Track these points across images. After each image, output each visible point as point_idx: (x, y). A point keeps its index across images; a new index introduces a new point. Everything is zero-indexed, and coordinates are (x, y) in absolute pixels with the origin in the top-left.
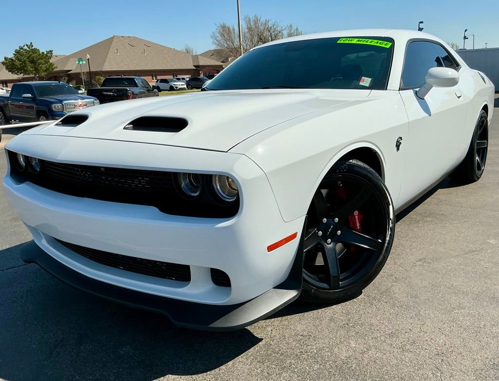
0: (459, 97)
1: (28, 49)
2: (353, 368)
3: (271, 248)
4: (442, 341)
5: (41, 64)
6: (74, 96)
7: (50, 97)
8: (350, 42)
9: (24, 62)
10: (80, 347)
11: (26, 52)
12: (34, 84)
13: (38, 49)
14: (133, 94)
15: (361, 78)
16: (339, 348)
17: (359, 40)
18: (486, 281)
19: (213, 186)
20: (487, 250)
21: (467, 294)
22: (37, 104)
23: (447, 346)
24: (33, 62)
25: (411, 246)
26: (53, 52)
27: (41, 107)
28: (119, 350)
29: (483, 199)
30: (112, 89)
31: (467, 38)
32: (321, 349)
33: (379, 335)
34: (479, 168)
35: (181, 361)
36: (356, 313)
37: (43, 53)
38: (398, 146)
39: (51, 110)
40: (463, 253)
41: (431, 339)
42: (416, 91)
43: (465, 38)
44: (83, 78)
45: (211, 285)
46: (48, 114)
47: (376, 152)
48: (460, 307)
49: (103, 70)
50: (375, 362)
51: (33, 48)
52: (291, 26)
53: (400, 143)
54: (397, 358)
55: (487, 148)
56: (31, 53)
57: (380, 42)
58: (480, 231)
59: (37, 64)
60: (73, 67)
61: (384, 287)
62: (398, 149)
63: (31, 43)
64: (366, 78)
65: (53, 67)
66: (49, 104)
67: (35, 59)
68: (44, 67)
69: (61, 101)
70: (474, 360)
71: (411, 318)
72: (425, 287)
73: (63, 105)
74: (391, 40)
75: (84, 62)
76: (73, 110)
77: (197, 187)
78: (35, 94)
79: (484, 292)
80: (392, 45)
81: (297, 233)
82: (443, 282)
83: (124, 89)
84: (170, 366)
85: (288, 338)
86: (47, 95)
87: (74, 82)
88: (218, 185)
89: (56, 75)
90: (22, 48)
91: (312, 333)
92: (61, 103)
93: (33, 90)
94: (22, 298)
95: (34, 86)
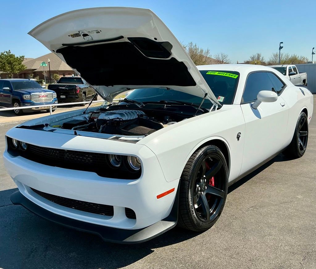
0: (283, 106)
1: (7, 54)
2: (201, 266)
3: (159, 197)
4: (254, 253)
5: (15, 65)
6: (39, 90)
7: (22, 90)
8: (214, 74)
9: (4, 63)
10: (46, 253)
11: (6, 57)
12: (11, 81)
13: (14, 54)
14: (80, 89)
15: (218, 97)
16: (195, 256)
17: (219, 73)
18: (289, 220)
19: (128, 161)
20: (295, 202)
21: (275, 227)
22: (13, 95)
23: (257, 256)
24: (10, 63)
25: (249, 198)
26: (24, 57)
27: (16, 97)
28: (69, 255)
29: (301, 169)
30: (65, 85)
31: (315, 54)
32: (185, 256)
33: (219, 249)
34: (302, 149)
35: (104, 261)
36: (208, 237)
37: (17, 58)
38: (238, 138)
39: (22, 99)
40: (279, 203)
41: (249, 252)
42: (252, 104)
43: (313, 53)
44: (45, 75)
45: (125, 218)
46: (20, 101)
47: (223, 142)
48: (270, 235)
49: (59, 70)
50: (214, 263)
51: (11, 54)
52: (191, 43)
53: (240, 136)
54: (227, 262)
55: (307, 136)
56: (9, 58)
57: (231, 74)
58: (294, 190)
59: (13, 65)
60: (38, 67)
61: (228, 222)
62: (238, 139)
63: (9, 51)
64: (221, 97)
65: (24, 67)
66: (21, 95)
67: (12, 62)
68: (17, 67)
69: (30, 93)
70: (270, 264)
71: (240, 240)
72: (252, 223)
73: (31, 96)
74: (238, 73)
75: (46, 65)
76: (37, 99)
77: (119, 162)
78: (12, 87)
79: (286, 226)
80: (238, 76)
81: (174, 188)
82: (263, 220)
83: (74, 86)
84: (98, 264)
85: (167, 250)
86: (20, 88)
87: (38, 77)
88: (131, 161)
89: (25, 72)
90: (3, 54)
91: (181, 247)
92: (30, 94)
93: (11, 85)
94: (10, 224)
95: (11, 82)
